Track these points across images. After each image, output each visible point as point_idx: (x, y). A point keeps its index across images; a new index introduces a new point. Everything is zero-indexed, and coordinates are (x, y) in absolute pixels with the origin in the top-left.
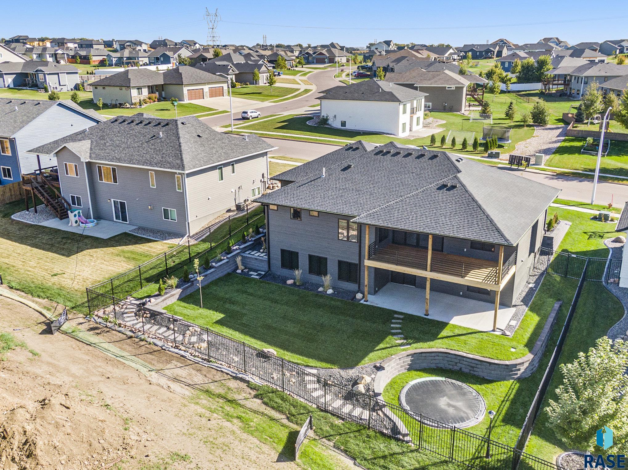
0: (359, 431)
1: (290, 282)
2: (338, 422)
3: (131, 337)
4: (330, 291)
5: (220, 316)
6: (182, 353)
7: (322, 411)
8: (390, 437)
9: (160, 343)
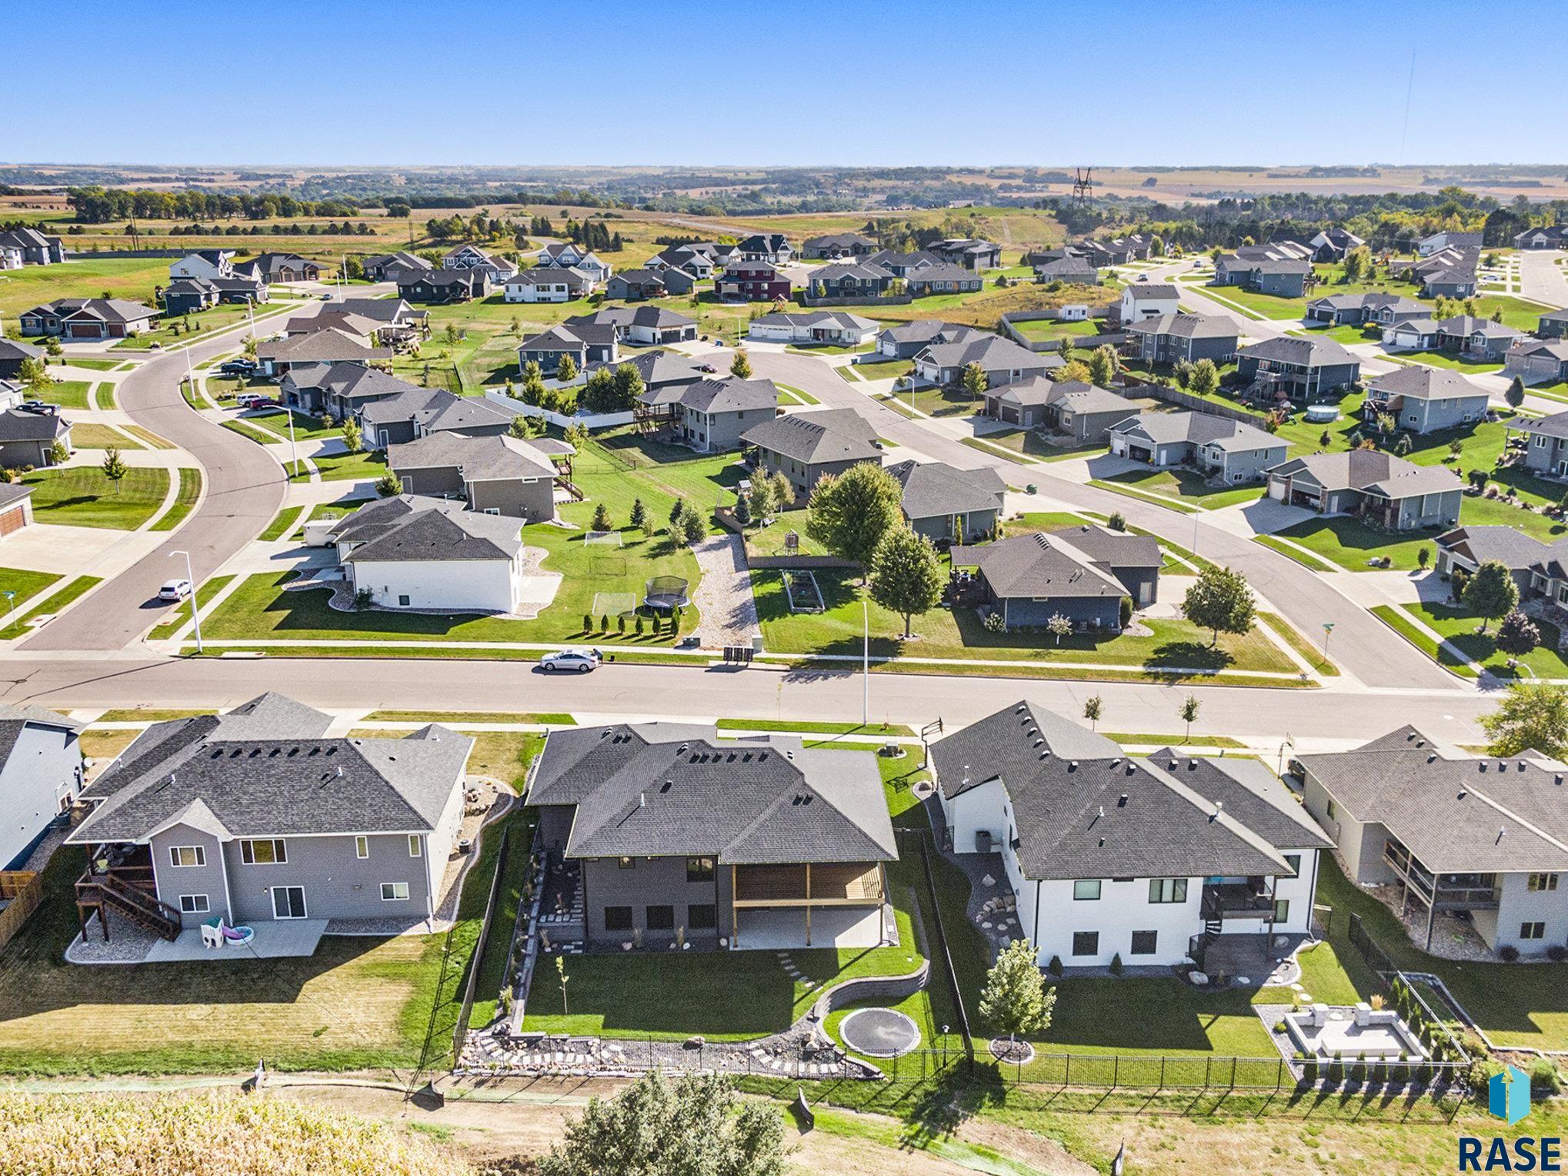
0: (839, 1084)
1: (628, 946)
2: (817, 1083)
3: (538, 1077)
4: (687, 946)
5: (601, 1018)
6: (615, 1073)
7: (796, 1079)
8: (868, 1080)
9: (580, 1072)
